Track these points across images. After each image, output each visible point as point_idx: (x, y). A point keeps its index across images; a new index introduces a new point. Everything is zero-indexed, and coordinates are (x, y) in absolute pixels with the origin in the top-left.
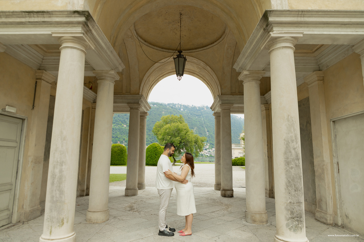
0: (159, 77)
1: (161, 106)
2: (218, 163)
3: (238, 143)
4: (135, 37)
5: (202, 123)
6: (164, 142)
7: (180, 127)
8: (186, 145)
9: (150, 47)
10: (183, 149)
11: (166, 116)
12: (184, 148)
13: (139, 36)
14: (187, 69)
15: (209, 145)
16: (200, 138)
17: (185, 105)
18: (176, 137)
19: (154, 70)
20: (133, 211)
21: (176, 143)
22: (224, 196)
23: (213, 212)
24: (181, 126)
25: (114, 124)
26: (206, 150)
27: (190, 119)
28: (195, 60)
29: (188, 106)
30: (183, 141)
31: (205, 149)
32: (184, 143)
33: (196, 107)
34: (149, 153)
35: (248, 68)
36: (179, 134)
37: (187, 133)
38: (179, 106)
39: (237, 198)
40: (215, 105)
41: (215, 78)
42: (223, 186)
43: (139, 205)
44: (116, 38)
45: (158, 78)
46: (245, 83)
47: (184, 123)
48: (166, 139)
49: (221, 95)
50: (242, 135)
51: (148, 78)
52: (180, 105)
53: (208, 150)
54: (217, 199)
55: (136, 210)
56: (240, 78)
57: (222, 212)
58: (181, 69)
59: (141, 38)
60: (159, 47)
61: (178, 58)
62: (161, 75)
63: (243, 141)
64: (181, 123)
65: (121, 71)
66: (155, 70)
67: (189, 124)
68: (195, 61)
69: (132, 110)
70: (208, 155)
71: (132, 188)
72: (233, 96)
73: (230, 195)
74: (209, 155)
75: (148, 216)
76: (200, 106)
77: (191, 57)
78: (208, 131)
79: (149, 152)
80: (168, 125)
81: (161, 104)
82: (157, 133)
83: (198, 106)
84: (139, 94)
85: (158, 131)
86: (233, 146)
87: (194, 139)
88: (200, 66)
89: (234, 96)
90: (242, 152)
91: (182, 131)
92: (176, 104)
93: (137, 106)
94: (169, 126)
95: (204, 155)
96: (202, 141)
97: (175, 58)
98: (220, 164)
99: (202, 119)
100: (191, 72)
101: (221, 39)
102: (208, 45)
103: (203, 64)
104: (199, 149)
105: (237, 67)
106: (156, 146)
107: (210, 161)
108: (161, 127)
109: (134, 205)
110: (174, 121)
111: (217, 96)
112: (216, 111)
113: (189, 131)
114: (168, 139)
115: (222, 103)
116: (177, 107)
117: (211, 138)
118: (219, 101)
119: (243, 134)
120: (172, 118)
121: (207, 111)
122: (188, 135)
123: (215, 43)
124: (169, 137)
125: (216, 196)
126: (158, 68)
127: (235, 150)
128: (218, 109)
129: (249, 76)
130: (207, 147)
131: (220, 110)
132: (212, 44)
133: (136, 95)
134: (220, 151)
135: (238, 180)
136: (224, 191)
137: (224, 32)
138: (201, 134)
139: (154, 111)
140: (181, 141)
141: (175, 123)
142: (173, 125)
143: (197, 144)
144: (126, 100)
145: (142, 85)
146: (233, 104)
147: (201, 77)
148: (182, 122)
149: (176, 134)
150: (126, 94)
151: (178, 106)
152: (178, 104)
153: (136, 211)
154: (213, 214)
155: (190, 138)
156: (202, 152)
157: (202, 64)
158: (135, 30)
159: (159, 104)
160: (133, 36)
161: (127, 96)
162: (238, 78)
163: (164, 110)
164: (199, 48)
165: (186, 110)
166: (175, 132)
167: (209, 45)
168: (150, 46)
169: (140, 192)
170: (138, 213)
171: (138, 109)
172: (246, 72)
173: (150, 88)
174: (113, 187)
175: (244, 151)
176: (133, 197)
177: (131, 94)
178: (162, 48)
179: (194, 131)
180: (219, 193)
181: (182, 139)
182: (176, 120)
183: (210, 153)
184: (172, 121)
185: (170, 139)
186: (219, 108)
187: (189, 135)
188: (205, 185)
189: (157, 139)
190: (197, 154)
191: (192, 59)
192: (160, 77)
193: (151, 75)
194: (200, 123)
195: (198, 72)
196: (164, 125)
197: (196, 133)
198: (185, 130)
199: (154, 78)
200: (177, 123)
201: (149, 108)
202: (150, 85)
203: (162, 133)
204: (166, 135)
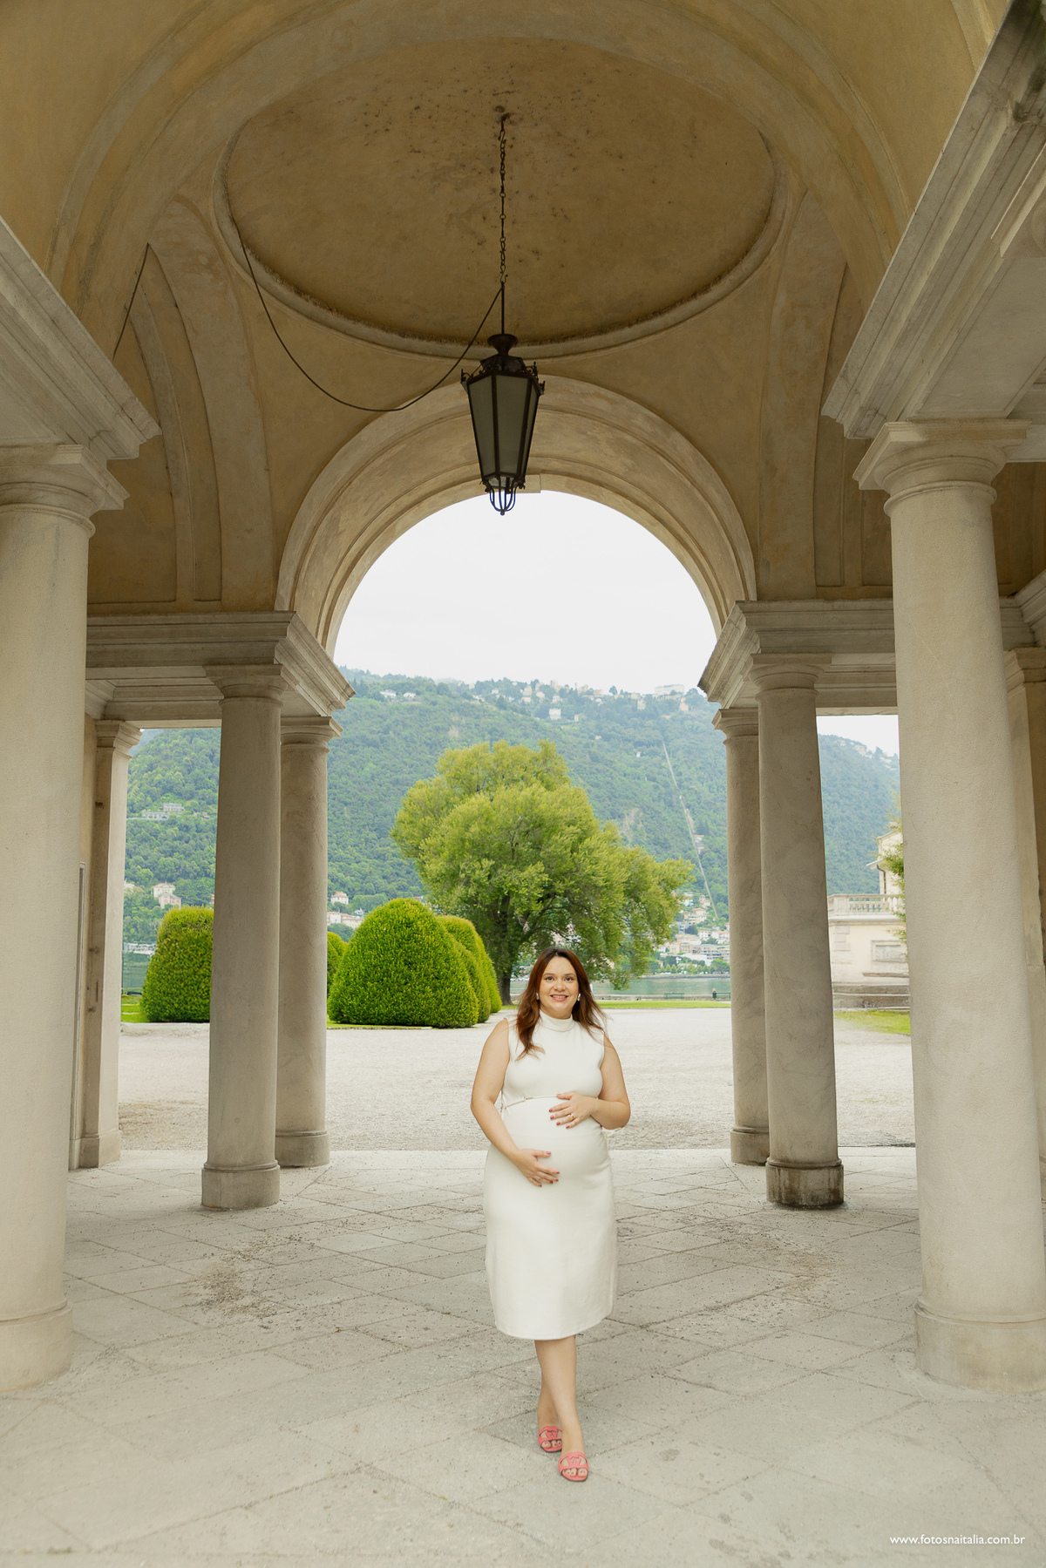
0: (393, 509)
1: (440, 699)
2: (749, 1008)
3: (868, 891)
4: (233, 261)
5: (666, 785)
6: (459, 891)
7: (543, 807)
8: (577, 908)
9: (331, 327)
10: (562, 930)
11: (463, 753)
12: (571, 927)
13: (259, 260)
14: (558, 458)
15: (706, 903)
16: (657, 865)
17: (572, 686)
18: (519, 861)
19: (362, 468)
20: (228, 1306)
21: (524, 900)
22: (789, 1200)
23: (716, 1309)
24: (546, 802)
25: (188, 803)
26: (692, 931)
27: (600, 766)
28: (599, 400)
29: (591, 692)
30: (559, 887)
31: (685, 926)
32: (566, 894)
33: (634, 697)
34: (374, 953)
35: (914, 404)
36: (537, 846)
37: (581, 840)
38: (541, 695)
39: (863, 1211)
40: (725, 663)
41: (719, 501)
42: (778, 1141)
43: (271, 1265)
44: (96, 245)
45: (386, 515)
46: (900, 499)
47: (566, 786)
48: (468, 877)
49: (760, 598)
50: (890, 844)
51: (326, 512)
52: (545, 688)
53: (703, 935)
54: (743, 1219)
55: (247, 1301)
56: (868, 474)
57: (774, 1310)
58: (509, 445)
59: (273, 268)
60: (387, 327)
61: (488, 381)
62: (406, 500)
63: (896, 877)
64: (548, 787)
65: (132, 450)
66: (368, 463)
67: (595, 790)
68: (602, 405)
69: (236, 702)
70: (702, 963)
71: (240, 1160)
72: (828, 605)
73: (826, 1197)
74: (708, 963)
75: (311, 1342)
76: (652, 691)
77: (575, 383)
78: (702, 830)
79: (371, 948)
80: (479, 801)
81: (442, 689)
82: (415, 842)
83: (644, 691)
84: (272, 609)
85: (426, 835)
86: (838, 908)
87: (620, 876)
88: (628, 438)
89: (837, 604)
90: (890, 937)
91: (553, 830)
92: (522, 686)
93: (262, 680)
94: (481, 805)
95: (683, 960)
96: (669, 885)
97: (473, 378)
98: (760, 1012)
99: (669, 763)
100: (581, 477)
101: (747, 264)
102: (672, 306)
103: (648, 418)
104: (653, 926)
105: (843, 409)
106: (411, 916)
107: (715, 995)
108: (437, 809)
109: (244, 1266)
110: (508, 777)
111: (732, 605)
112: (731, 698)
113: (591, 828)
114: (480, 875)
115: (765, 650)
116: (527, 700)
117: (716, 869)
118: (747, 637)
119: (898, 838)
120: (498, 762)
121: (693, 719)
122: (591, 851)
123: (716, 291)
124: (487, 863)
125: (737, 1200)
126: (386, 456)
127: (854, 930)
128: (743, 689)
129: (922, 453)
130: (700, 916)
131: (755, 689)
132: (694, 295)
133: (255, 611)
134: (761, 932)
135: (872, 1101)
136: (784, 1174)
137: (766, 217)
138: (665, 845)
139: (405, 726)
140: (551, 886)
141: (514, 790)
142: (506, 802)
143: (637, 900)
144: (199, 646)
145: (292, 553)
146: (828, 651)
147: (637, 503)
148: (552, 778)
149: (524, 849)
150: (195, 612)
151: (534, 697)
152: (534, 684)
153: (245, 1309)
154: (718, 1322)
155: (599, 868)
156: (667, 944)
157: (642, 420)
158: (233, 221)
159: (429, 689)
160: (221, 254)
161: (201, 618)
162: (855, 477)
163: (455, 718)
164: (621, 324)
165: (576, 718)
166: (517, 838)
167: (682, 301)
168: (332, 317)
169: (290, 1186)
170: (258, 1322)
171: (266, 697)
172: (900, 434)
173: (345, 578)
174: (148, 1153)
175: (905, 935)
176: (248, 1217)
177: (224, 610)
178: (403, 333)
179: (624, 828)
180: (758, 1180)
181: (554, 877)
182: (522, 773)
183: (713, 948)
184: (500, 775)
185: (489, 877)
186: (746, 680)
187: (595, 854)
188: (679, 1133)
189: (418, 874)
190: (643, 955)
191: (584, 395)
192: (402, 512)
193: (341, 497)
194: (656, 788)
195: (618, 476)
196: (457, 799)
197: (637, 842)
198: (572, 823)
199: (366, 514)
200: (529, 784)
201: (342, 694)
202: (340, 557)
203: (443, 844)
204: (468, 856)
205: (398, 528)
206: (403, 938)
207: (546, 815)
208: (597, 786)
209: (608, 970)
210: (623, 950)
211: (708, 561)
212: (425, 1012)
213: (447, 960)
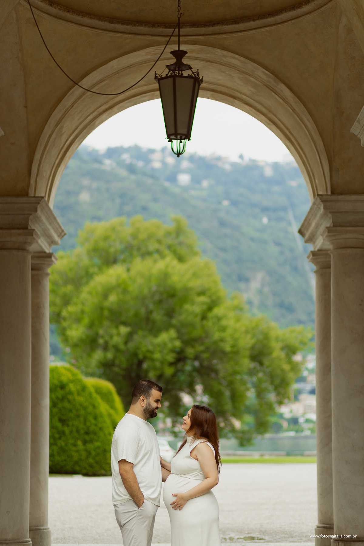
5: (292, 250)
6: (98, 355)
8: (206, 370)
10: (192, 392)
12: (199, 388)
21: (158, 364)
24: (179, 274)
27: (228, 231)
29: (219, 159)
30: (190, 352)
32: (196, 358)
36: (170, 314)
37: (210, 308)
38: (170, 160)
41: (309, 125)
48: (106, 342)
49: (333, 193)
51: (58, 125)
61: (171, 79)
64: (181, 259)
67: (222, 256)
80: (116, 271)
87: (246, 342)
88: (252, 79)
91: (184, 299)
92: (152, 151)
93: (21, 239)
94: (119, 276)
97: (162, 78)
104: (276, 388)
106: (64, 379)
108: (77, 279)
110: (143, 249)
112: (318, 245)
113: (219, 298)
114: (117, 340)
116: (157, 165)
118: (325, 215)
120: (134, 236)
122: (219, 319)
124: (124, 330)
133: (19, 197)
136: (342, 545)
138: (289, 309)
140: (182, 351)
141: (148, 262)
143: (261, 364)
148: (183, 251)
149: (158, 316)
151: (164, 162)
155: (227, 335)
156: (290, 405)
163: (86, 182)
165: (205, 184)
166: (151, 307)
171: (24, 249)
179: (250, 293)
181: (186, 342)
182: (157, 245)
184: (136, 248)
185: (126, 343)
187: (224, 322)
190: (266, 415)
193: (67, 115)
194: (282, 253)
195: (246, 95)
196: (95, 270)
197: (263, 306)
198: (202, 293)
199: (79, 119)
200: (163, 257)
201: (59, 236)
202: (61, 147)
203: (83, 312)
204: (106, 323)
205: (97, 123)
206: (57, 398)
207: (179, 286)
208: (224, 250)
209: (233, 430)
210: (249, 410)
211: (304, 154)
212: (76, 463)
213: (95, 418)
